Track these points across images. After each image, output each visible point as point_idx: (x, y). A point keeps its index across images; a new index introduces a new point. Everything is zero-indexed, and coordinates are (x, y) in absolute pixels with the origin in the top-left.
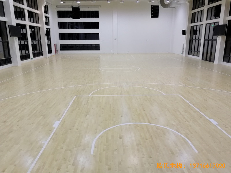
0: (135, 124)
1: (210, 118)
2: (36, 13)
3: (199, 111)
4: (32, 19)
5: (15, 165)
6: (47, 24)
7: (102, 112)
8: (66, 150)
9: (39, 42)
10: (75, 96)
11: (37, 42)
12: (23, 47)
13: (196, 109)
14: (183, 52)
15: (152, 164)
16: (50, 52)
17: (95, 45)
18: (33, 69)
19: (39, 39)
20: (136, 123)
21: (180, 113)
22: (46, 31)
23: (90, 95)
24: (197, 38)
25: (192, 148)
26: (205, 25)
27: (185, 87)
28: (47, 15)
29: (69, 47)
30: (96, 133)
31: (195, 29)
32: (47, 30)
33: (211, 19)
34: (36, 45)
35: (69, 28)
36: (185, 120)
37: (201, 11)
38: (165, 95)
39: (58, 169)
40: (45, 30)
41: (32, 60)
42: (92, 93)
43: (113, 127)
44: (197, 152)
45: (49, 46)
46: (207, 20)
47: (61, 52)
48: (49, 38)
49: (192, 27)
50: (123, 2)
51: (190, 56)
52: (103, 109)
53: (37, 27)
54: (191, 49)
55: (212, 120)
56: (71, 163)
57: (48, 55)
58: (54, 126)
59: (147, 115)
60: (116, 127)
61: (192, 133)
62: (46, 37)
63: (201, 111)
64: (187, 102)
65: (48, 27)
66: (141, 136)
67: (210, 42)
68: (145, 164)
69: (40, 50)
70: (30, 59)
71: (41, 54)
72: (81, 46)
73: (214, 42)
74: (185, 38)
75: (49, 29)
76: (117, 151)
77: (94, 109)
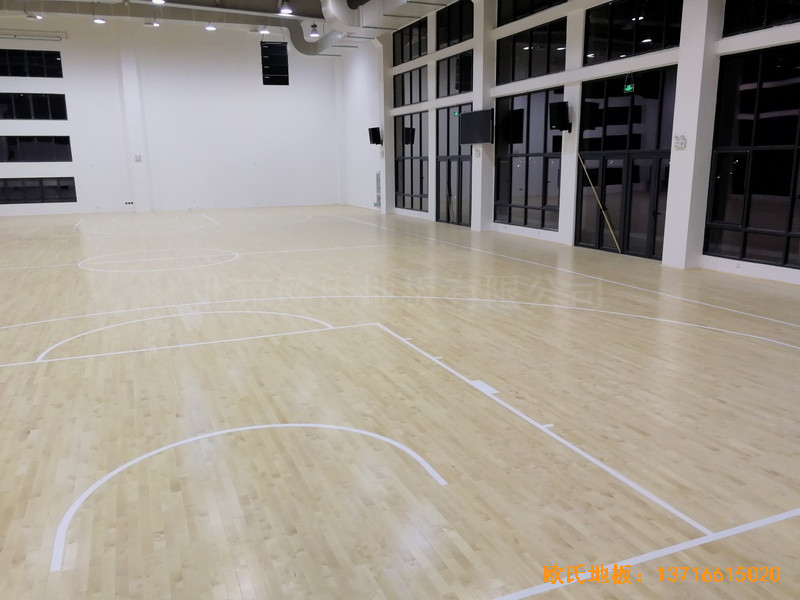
0: (230, 434)
1: (472, 379)
3: (439, 363)
7: (96, 412)
13: (431, 358)
14: (379, 198)
15: (299, 551)
17: (55, 184)
20: (233, 430)
21: (385, 377)
23: (37, 361)
24: (416, 153)
25: (428, 474)
26: (435, 112)
27: (392, 300)
30: (71, 489)
31: (407, 125)
33: (449, 94)
36: (400, 395)
37: (420, 69)
38: (331, 328)
42: (46, 352)
43: (147, 456)
44: (443, 482)
46: (438, 96)
49: (398, 120)
50: (156, 25)
51: (401, 212)
52: (99, 400)
54: (403, 189)
55: (479, 385)
59: (274, 397)
60: (158, 454)
61: (423, 430)
63: (447, 362)
64: (404, 340)
66: (255, 469)
67: (454, 165)
68: (275, 557)
73: (465, 164)
74: (382, 153)
76: (163, 536)
77: (59, 406)
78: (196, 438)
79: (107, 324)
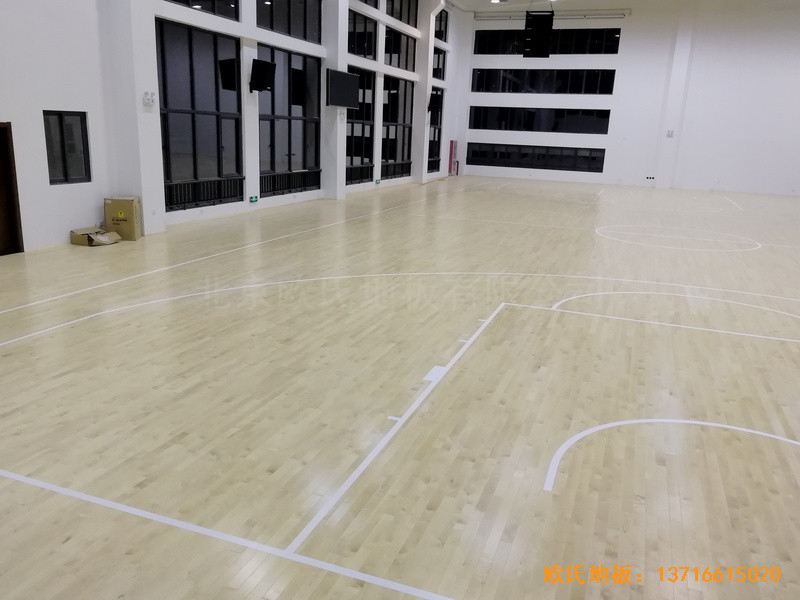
0: (726, 429)
2: (408, 37)
4: (395, 57)
5: (304, 463)
6: (439, 73)
7: (595, 366)
8: (461, 458)
9: (407, 130)
10: (503, 304)
11: (400, 128)
12: (358, 146)
16: (434, 166)
17: (587, 154)
18: (376, 213)
19: (408, 122)
20: (728, 427)
22: (432, 95)
23: (554, 308)
28: (442, 45)
29: (496, 153)
30: (567, 427)
32: (434, 93)
34: (395, 141)
35: (504, 91)
39: (431, 508)
40: (429, 92)
41: (379, 187)
42: (560, 303)
45: (435, 147)
47: (467, 170)
48: (436, 121)
52: (600, 358)
53: (406, 81)
56: (476, 498)
57: (428, 176)
58: (427, 378)
59: (783, 408)
62: (428, 116)
65: (438, 83)
66: (750, 475)
69: (406, 157)
70: (372, 180)
71: (405, 169)
72: (537, 151)
75: (442, 90)
76: (644, 501)
77: (565, 352)
78: (688, 422)
79: (615, 289)
